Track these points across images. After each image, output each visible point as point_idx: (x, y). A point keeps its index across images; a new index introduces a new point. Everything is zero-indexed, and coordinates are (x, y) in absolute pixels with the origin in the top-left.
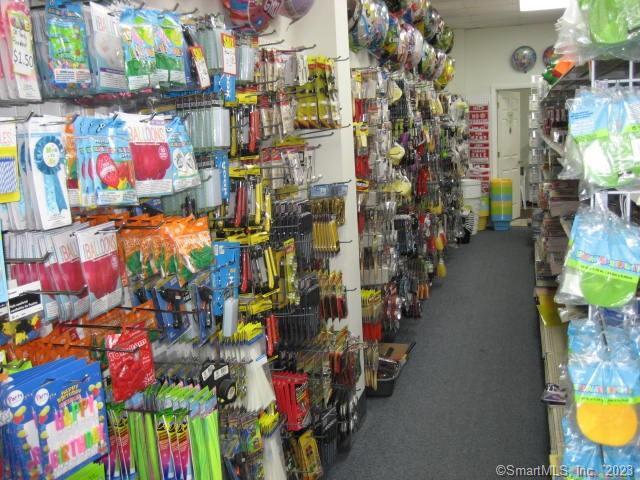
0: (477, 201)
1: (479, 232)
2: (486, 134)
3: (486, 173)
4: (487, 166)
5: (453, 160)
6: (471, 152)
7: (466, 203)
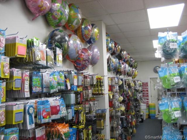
0: (145, 110)
1: (146, 119)
2: (147, 90)
3: (148, 102)
4: (148, 100)
5: (138, 99)
6: (143, 95)
7: (142, 111)
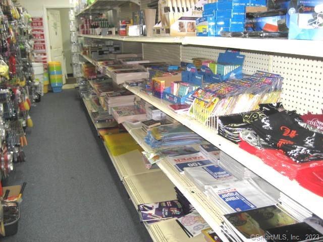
0: (42, 76)
1: (44, 94)
2: (43, 35)
3: (45, 59)
4: (45, 54)
6: (34, 46)
7: (36, 77)
